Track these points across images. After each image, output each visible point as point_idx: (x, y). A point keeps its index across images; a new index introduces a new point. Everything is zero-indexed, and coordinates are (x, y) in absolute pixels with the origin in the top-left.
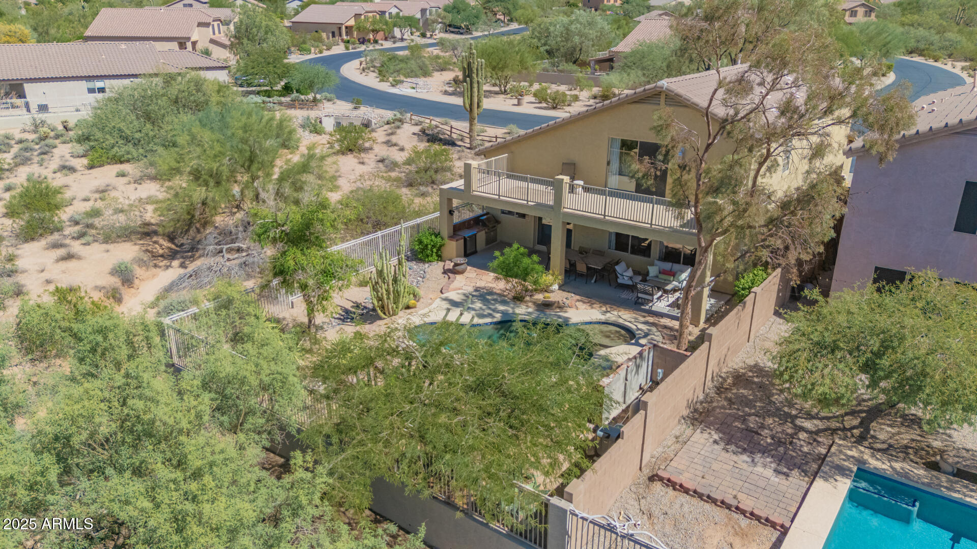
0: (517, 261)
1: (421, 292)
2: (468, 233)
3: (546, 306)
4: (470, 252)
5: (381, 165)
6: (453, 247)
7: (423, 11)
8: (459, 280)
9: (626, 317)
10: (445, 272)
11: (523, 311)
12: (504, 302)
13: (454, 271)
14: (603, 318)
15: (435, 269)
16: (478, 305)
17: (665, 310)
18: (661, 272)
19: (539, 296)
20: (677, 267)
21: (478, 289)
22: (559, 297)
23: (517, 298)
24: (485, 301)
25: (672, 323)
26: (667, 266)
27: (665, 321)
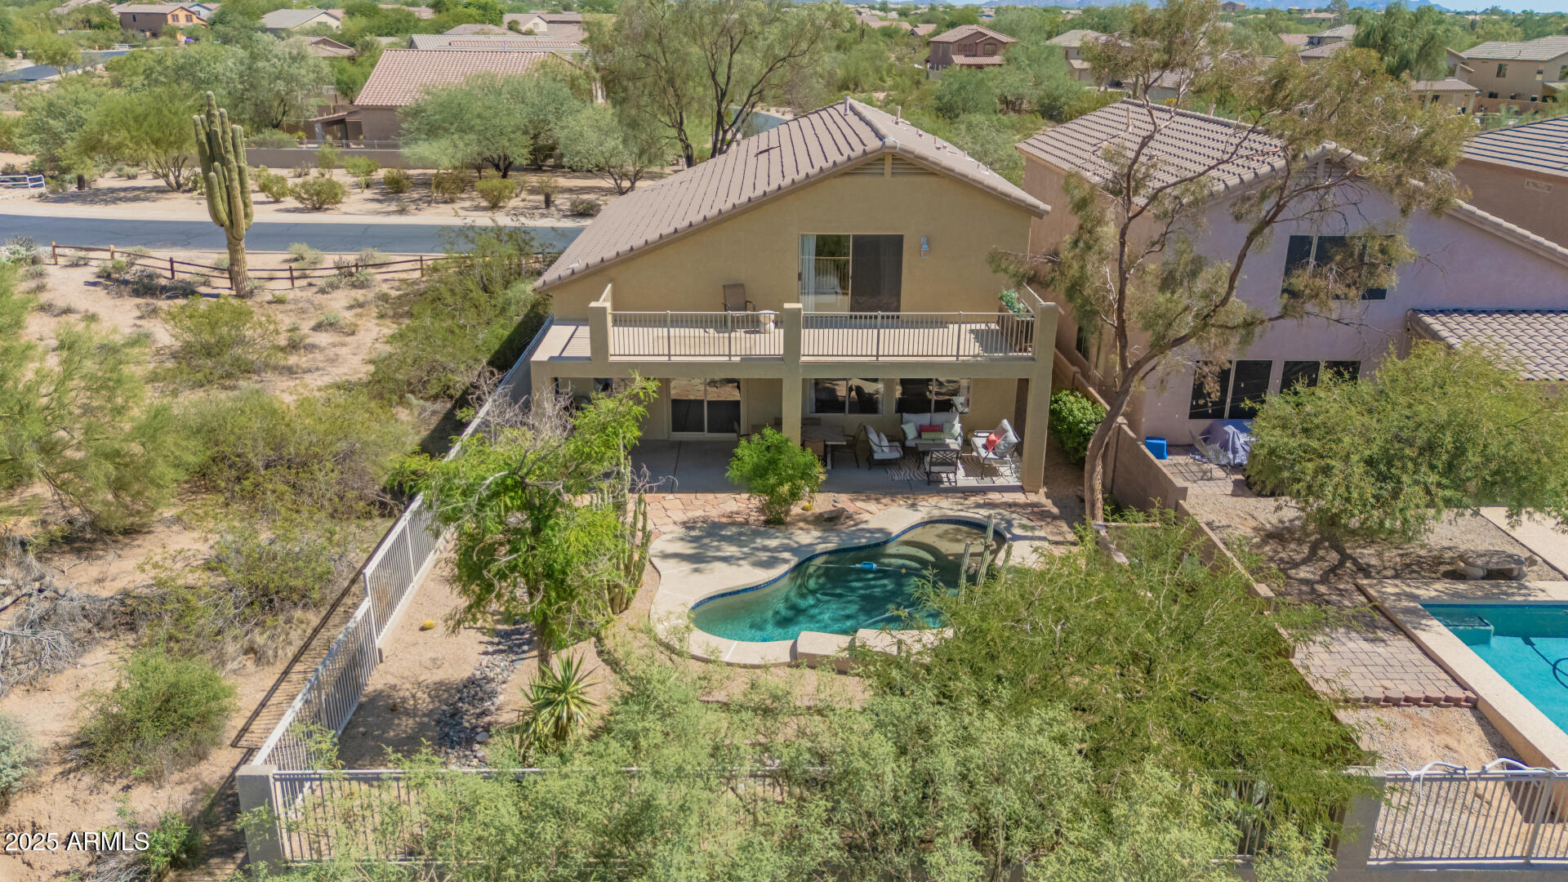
16: (731, 550)
17: (972, 482)
18: (921, 430)
19: (796, 510)
20: (939, 418)
21: (688, 525)
22: (823, 503)
23: (775, 521)
24: (730, 540)
25: (1009, 497)
26: (925, 419)
27: (995, 497)
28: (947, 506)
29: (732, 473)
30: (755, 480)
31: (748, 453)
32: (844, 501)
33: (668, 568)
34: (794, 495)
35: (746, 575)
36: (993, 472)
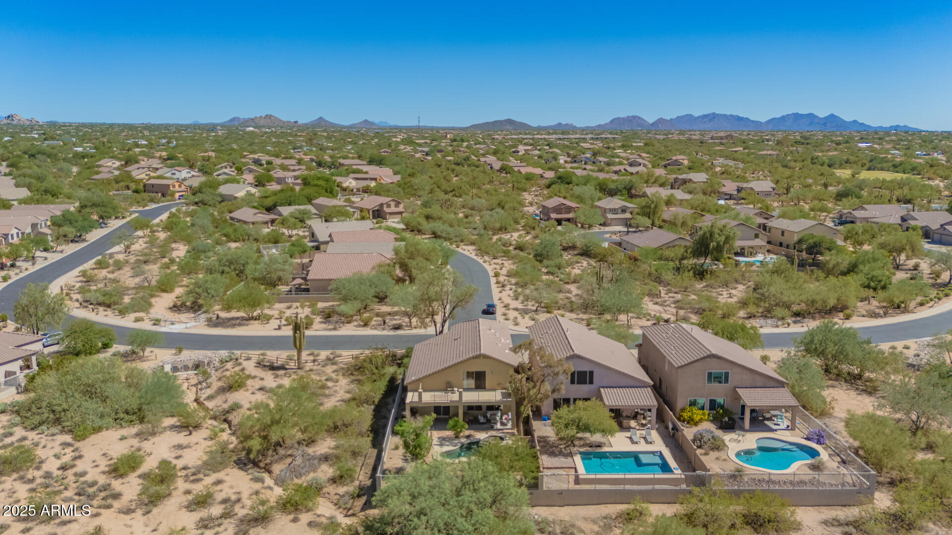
0: (456, 423)
3: (468, 437)
7: (34, 226)
11: (464, 440)
12: (454, 440)
14: (487, 435)
16: (448, 443)
17: (501, 427)
18: (491, 415)
19: (462, 434)
20: (495, 412)
21: (439, 438)
22: (467, 433)
23: (457, 437)
24: (448, 441)
25: (508, 431)
26: (492, 412)
27: (505, 431)
28: (494, 433)
29: (448, 427)
30: (453, 428)
31: (451, 422)
32: (472, 432)
33: (435, 447)
34: (461, 431)
35: (451, 448)
36: (506, 425)
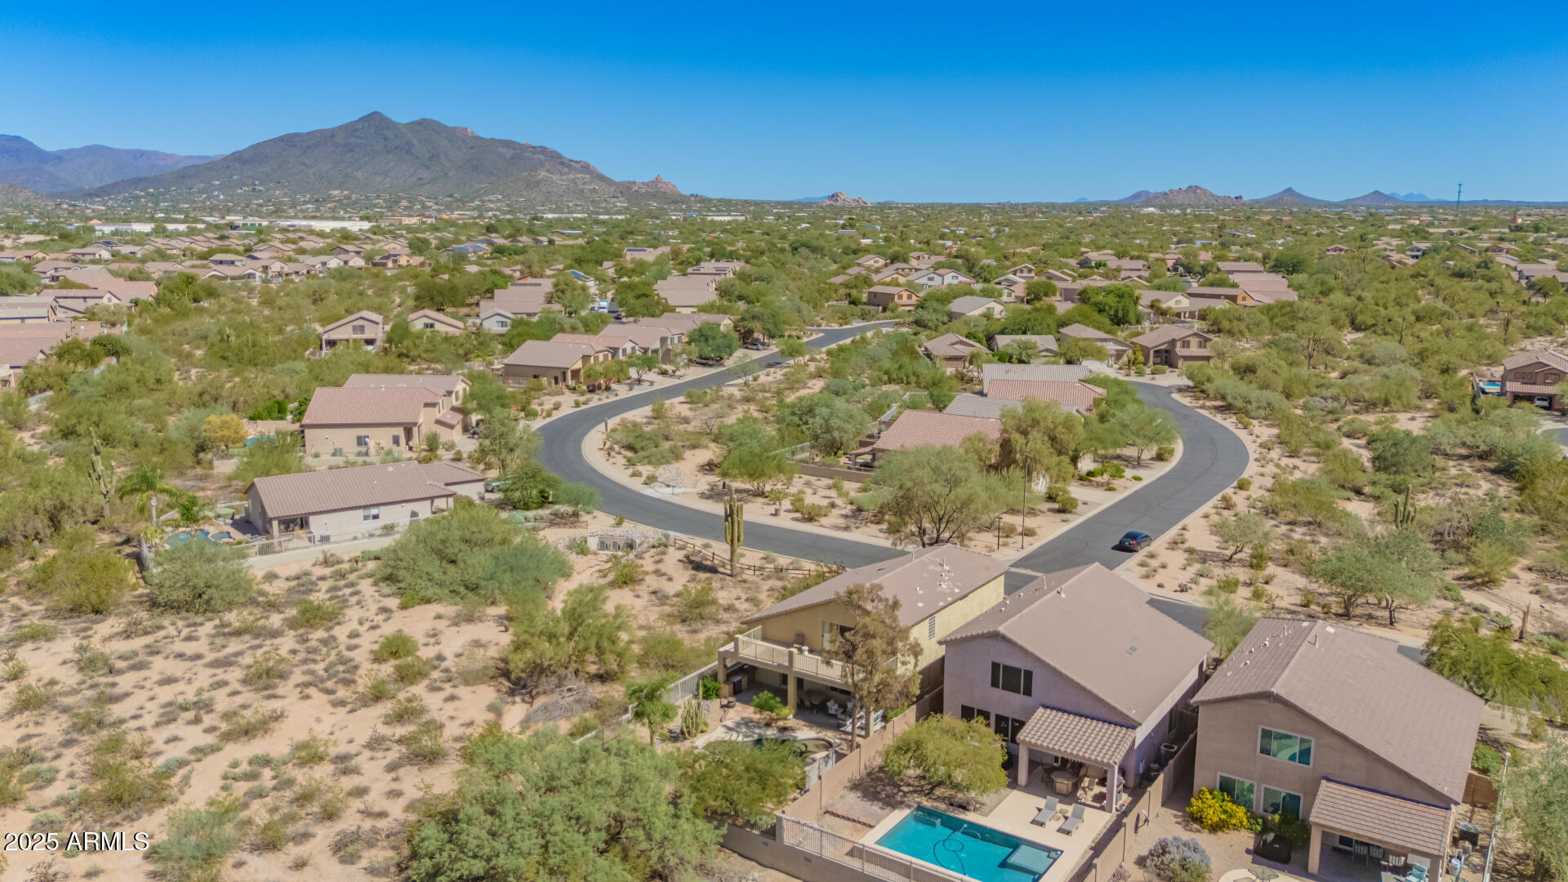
0: (766, 701)
1: (709, 722)
2: (736, 679)
3: (784, 729)
4: (737, 691)
5: (653, 597)
6: (726, 689)
7: (663, 340)
8: (731, 713)
9: (830, 735)
10: (722, 706)
11: (771, 733)
12: (759, 727)
13: (728, 706)
14: (815, 736)
15: (715, 704)
16: (744, 730)
19: (780, 723)
21: (744, 718)
22: (788, 722)
24: (748, 727)
32: (796, 723)
33: (720, 730)
